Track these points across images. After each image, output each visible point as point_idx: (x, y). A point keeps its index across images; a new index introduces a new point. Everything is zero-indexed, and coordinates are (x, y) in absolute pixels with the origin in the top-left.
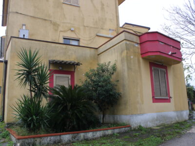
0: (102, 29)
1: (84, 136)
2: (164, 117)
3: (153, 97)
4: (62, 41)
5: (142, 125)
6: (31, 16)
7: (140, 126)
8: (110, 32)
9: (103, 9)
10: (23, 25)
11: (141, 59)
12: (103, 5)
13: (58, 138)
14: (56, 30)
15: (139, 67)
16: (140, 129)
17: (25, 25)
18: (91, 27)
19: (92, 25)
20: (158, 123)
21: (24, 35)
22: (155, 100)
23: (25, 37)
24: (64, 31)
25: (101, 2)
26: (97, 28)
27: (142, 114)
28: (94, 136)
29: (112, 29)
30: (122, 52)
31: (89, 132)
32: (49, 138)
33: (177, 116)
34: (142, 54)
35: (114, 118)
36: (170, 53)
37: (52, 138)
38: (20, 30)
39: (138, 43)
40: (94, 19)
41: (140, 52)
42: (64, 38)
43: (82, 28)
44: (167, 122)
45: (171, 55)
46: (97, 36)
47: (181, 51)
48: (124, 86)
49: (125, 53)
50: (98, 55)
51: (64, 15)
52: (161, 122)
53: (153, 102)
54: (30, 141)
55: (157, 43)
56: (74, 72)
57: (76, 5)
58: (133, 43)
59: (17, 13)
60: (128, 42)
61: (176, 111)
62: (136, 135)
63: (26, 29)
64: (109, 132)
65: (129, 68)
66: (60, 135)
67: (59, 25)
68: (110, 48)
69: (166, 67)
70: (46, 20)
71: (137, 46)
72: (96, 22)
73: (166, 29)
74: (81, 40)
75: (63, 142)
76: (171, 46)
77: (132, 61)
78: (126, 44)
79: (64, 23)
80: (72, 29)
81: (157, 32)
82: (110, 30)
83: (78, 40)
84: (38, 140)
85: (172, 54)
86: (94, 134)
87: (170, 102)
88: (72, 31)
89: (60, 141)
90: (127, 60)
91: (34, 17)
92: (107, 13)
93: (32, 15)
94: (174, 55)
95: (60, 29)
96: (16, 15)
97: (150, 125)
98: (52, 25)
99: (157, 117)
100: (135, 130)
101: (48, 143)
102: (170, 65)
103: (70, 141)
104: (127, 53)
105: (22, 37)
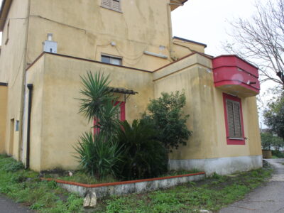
0: (151, 44)
1: (159, 184)
2: (239, 163)
3: (227, 137)
4: (99, 59)
5: (217, 172)
6: (59, 23)
7: (215, 173)
8: (161, 49)
9: (151, 17)
10: (48, 35)
11: (214, 89)
12: (151, 12)
13: (132, 186)
14: (92, 44)
15: (213, 99)
16: (215, 177)
17: (51, 35)
18: (137, 42)
19: (137, 39)
20: (232, 170)
21: (51, 50)
22: (230, 141)
23: (53, 52)
24: (103, 46)
25: (150, 8)
26: (145, 43)
27: (217, 158)
28: (169, 184)
29: (163, 45)
30: (193, 79)
31: (163, 179)
32: (123, 186)
33: (252, 162)
34: (215, 83)
35: (180, 163)
36: (248, 83)
37: (126, 186)
38: (45, 42)
39: (210, 69)
40: (140, 31)
41: (213, 80)
42: (102, 56)
43: (125, 42)
44: (242, 169)
45: (249, 85)
46: (145, 54)
47: (259, 79)
48: (195, 122)
49: (197, 81)
50: (154, 81)
51: (103, 23)
52: (236, 170)
53: (228, 143)
54: (103, 190)
55: (235, 69)
56: (125, 102)
57: (117, 10)
58: (205, 68)
59: (40, 17)
60: (201, 67)
61: (251, 156)
62: (214, 184)
63: (53, 41)
64: (184, 180)
65: (203, 101)
66: (134, 183)
67: (95, 37)
68: (173, 73)
69: (239, 100)
70: (78, 29)
71: (210, 72)
72: (143, 35)
73: (227, 48)
74: (124, 60)
75: (138, 192)
76: (248, 73)
77: (205, 92)
78: (199, 69)
79: (102, 34)
80: (113, 43)
81: (235, 56)
82: (161, 46)
83: (120, 59)
84: (112, 189)
85: (251, 83)
86: (169, 182)
87: (244, 144)
88: (113, 46)
89: (134, 190)
90: (200, 89)
91: (62, 24)
92: (157, 23)
93: (60, 21)
94: (252, 85)
95: (98, 42)
96: (38, 19)
97: (225, 172)
98: (87, 38)
99: (232, 163)
100: (209, 178)
101: (122, 193)
102: (244, 97)
103: (144, 190)
104: (200, 80)
105: (49, 51)
